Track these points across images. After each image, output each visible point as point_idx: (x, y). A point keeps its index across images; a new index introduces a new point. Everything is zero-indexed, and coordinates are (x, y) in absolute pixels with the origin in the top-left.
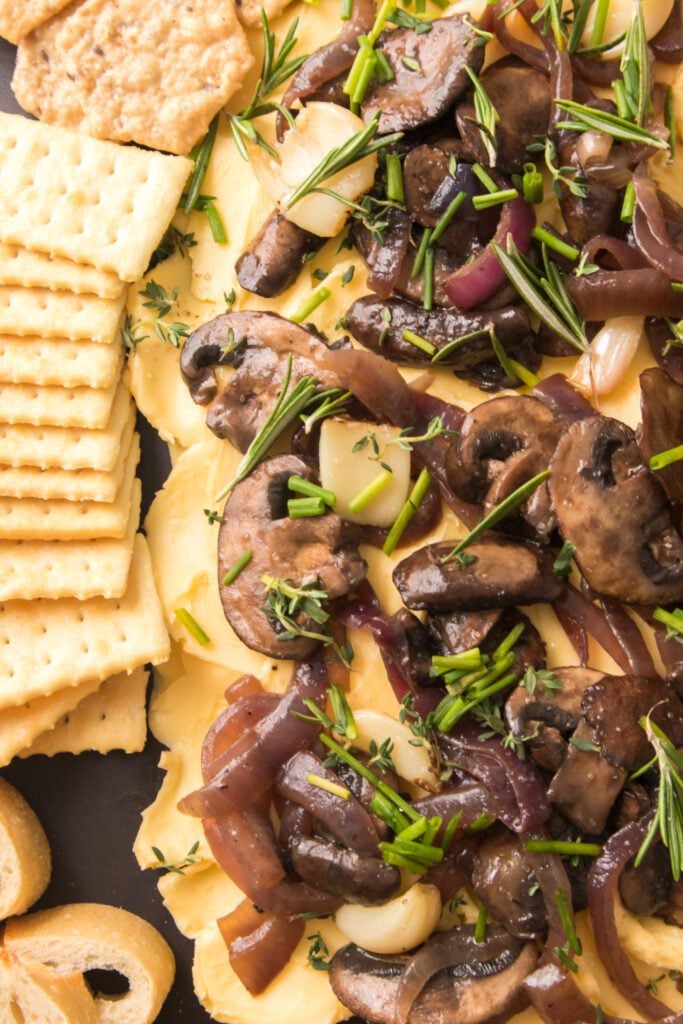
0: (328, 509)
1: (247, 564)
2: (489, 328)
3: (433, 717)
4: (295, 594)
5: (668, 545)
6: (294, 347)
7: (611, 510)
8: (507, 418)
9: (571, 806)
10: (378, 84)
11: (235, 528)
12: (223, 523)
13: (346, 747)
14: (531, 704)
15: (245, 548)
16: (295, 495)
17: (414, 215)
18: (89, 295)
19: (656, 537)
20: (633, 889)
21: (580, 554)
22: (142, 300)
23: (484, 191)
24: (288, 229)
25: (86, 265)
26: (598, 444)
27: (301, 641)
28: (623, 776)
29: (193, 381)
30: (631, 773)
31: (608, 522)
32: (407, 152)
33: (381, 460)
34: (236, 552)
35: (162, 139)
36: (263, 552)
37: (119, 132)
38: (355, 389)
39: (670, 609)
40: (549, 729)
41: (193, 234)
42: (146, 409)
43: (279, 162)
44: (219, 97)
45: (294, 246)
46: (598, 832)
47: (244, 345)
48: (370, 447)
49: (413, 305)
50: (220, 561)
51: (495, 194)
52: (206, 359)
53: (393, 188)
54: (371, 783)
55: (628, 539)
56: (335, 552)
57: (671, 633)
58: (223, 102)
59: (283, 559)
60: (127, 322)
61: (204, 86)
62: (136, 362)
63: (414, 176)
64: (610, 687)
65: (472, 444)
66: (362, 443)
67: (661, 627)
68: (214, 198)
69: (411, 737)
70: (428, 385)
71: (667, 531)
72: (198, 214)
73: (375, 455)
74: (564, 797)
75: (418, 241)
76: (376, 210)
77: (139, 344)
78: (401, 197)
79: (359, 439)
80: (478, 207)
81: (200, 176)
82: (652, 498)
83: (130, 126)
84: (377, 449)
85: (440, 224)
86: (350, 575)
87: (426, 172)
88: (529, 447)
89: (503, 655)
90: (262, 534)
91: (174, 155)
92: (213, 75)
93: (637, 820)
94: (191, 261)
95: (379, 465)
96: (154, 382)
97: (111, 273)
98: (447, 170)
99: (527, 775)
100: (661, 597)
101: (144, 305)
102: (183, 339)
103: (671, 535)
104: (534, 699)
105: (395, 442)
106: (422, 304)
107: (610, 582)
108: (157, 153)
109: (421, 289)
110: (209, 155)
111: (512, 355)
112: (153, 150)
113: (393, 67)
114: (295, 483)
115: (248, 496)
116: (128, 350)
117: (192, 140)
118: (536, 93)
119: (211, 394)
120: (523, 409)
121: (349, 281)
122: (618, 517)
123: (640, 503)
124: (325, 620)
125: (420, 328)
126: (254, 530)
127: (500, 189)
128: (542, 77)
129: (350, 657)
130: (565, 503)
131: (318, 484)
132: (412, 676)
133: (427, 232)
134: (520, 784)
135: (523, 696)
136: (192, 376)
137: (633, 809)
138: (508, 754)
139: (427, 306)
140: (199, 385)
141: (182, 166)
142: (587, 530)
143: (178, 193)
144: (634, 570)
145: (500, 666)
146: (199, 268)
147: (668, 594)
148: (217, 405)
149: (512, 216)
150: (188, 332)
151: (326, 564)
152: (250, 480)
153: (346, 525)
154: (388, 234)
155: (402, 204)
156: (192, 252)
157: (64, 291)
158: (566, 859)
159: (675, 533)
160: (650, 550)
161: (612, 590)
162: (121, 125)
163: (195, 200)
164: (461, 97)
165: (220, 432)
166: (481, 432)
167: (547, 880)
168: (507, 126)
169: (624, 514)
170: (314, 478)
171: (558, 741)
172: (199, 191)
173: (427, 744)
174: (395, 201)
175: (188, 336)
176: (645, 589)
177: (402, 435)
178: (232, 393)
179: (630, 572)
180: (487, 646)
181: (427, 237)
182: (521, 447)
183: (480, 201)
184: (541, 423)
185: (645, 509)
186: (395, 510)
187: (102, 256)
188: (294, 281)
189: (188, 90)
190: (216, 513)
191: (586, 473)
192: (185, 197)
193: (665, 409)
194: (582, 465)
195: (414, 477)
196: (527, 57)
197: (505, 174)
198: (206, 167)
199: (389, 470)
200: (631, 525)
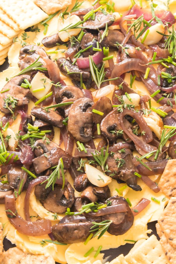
0: (29, 88)
1: (7, 91)
2: (81, 73)
3: (22, 136)
4: (12, 100)
5: (88, 130)
6: (43, 57)
7: (81, 116)
8: (73, 91)
9: (36, 165)
10: (90, 19)
11: (10, 84)
12: (8, 82)
13: (2, 134)
14: (41, 143)
15: (9, 88)
16: (24, 82)
17: (81, 45)
18: (12, 28)
19: (87, 128)
20: (38, 190)
21: (69, 121)
22: (22, 35)
23: (96, 47)
24: (58, 37)
25: (15, 22)
26: (87, 103)
27: (7, 110)
28: (50, 166)
29: (21, 54)
30: (52, 167)
31: (78, 118)
32: (86, 33)
33: (44, 85)
34: (7, 88)
35: (45, 9)
36: (12, 91)
37: (38, 4)
38: (49, 70)
39: (81, 142)
40: (42, 149)
41: (40, 30)
42: (9, 55)
43: (63, 23)
44: (61, 7)
45: (56, 40)
46: (38, 173)
47: (34, 52)
48: (44, 81)
49: (71, 62)
50: (3, 89)
51: (98, 49)
52: (26, 52)
53: (79, 38)
54: (2, 143)
55: (81, 124)
56: (25, 97)
57: (78, 148)
58: (61, 8)
59: (15, 94)
60: (17, 37)
61: (59, 3)
62: (13, 45)
63: (85, 38)
64: (59, 150)
65: (63, 91)
66: (43, 79)
67: (77, 146)
68: (48, 25)
69: (15, 137)
70: (64, 79)
71: (90, 128)
72: (43, 27)
73: (44, 83)
74: (36, 162)
75: (79, 50)
76: (74, 40)
77: (16, 42)
78: (80, 40)
79: (43, 78)
80: (93, 50)
81: (48, 20)
82: (90, 119)
83: (41, 3)
84: (45, 82)
85: (85, 50)
86: (24, 102)
87: (88, 39)
88: (74, 98)
89: (43, 132)
90: (14, 87)
91: (46, 13)
92: (62, 2)
93: (47, 176)
94: (37, 34)
95: (43, 85)
96: (14, 51)
97: (19, 26)
98: (92, 40)
99: (31, 154)
100: (80, 139)
101: (22, 36)
102: (24, 45)
103: (90, 129)
104: (43, 143)
105: (49, 83)
106: (72, 63)
107: (72, 130)
108: (43, 11)
109: (74, 60)
110: (53, 17)
111: (83, 82)
112: (43, 10)
113: (95, 18)
114: (26, 80)
115: (16, 79)
116: (13, 43)
117: (50, 12)
118: (120, 38)
119: (23, 58)
120: (78, 91)
121: (63, 53)
122: (81, 118)
123: (87, 118)
124: (14, 107)
125: (69, 67)
126: (13, 86)
127: (99, 48)
128: (123, 36)
129: (15, 119)
130: (72, 109)
131: (30, 83)
132: (23, 127)
133: (82, 50)
134: (29, 155)
135: (41, 141)
136: (21, 53)
137: (48, 173)
138: (31, 149)
139: (73, 64)
140: (22, 55)
141: (46, 16)
142: (73, 117)
143: (41, 20)
144: (78, 131)
145: (41, 134)
146: (37, 37)
147: (82, 139)
148: (22, 61)
149: (98, 54)
150: (26, 45)
151: (22, 99)
152: (19, 77)
153: (30, 92)
154: (74, 46)
155: (80, 42)
156: (38, 33)
157: (8, 25)
158: (28, 175)
159: (91, 129)
160: (84, 129)
161: (71, 132)
162: (39, 3)
163: (44, 23)
164: (103, 29)
165: (19, 66)
166: (66, 89)
167: (22, 178)
168: (108, 38)
169: (83, 119)
170: (30, 82)
171: (42, 152)
172: (46, 22)
173: (17, 140)
174: (79, 41)
175: (25, 45)
176: (78, 136)
177: (52, 82)
178: (26, 59)
179: (77, 130)
180: (41, 129)
181: (81, 51)
182: (73, 98)
183: (94, 49)
184: (80, 95)
185: (88, 120)
186: (41, 96)
187: (19, 22)
188: (52, 47)
189: (56, 3)
190: (8, 79)
191: (80, 107)
192: (43, 21)
193: (104, 105)
194: (81, 105)
195: (49, 92)
196: (122, 30)
197: (102, 45)
198: (50, 19)
199: (45, 88)
200: (83, 121)
